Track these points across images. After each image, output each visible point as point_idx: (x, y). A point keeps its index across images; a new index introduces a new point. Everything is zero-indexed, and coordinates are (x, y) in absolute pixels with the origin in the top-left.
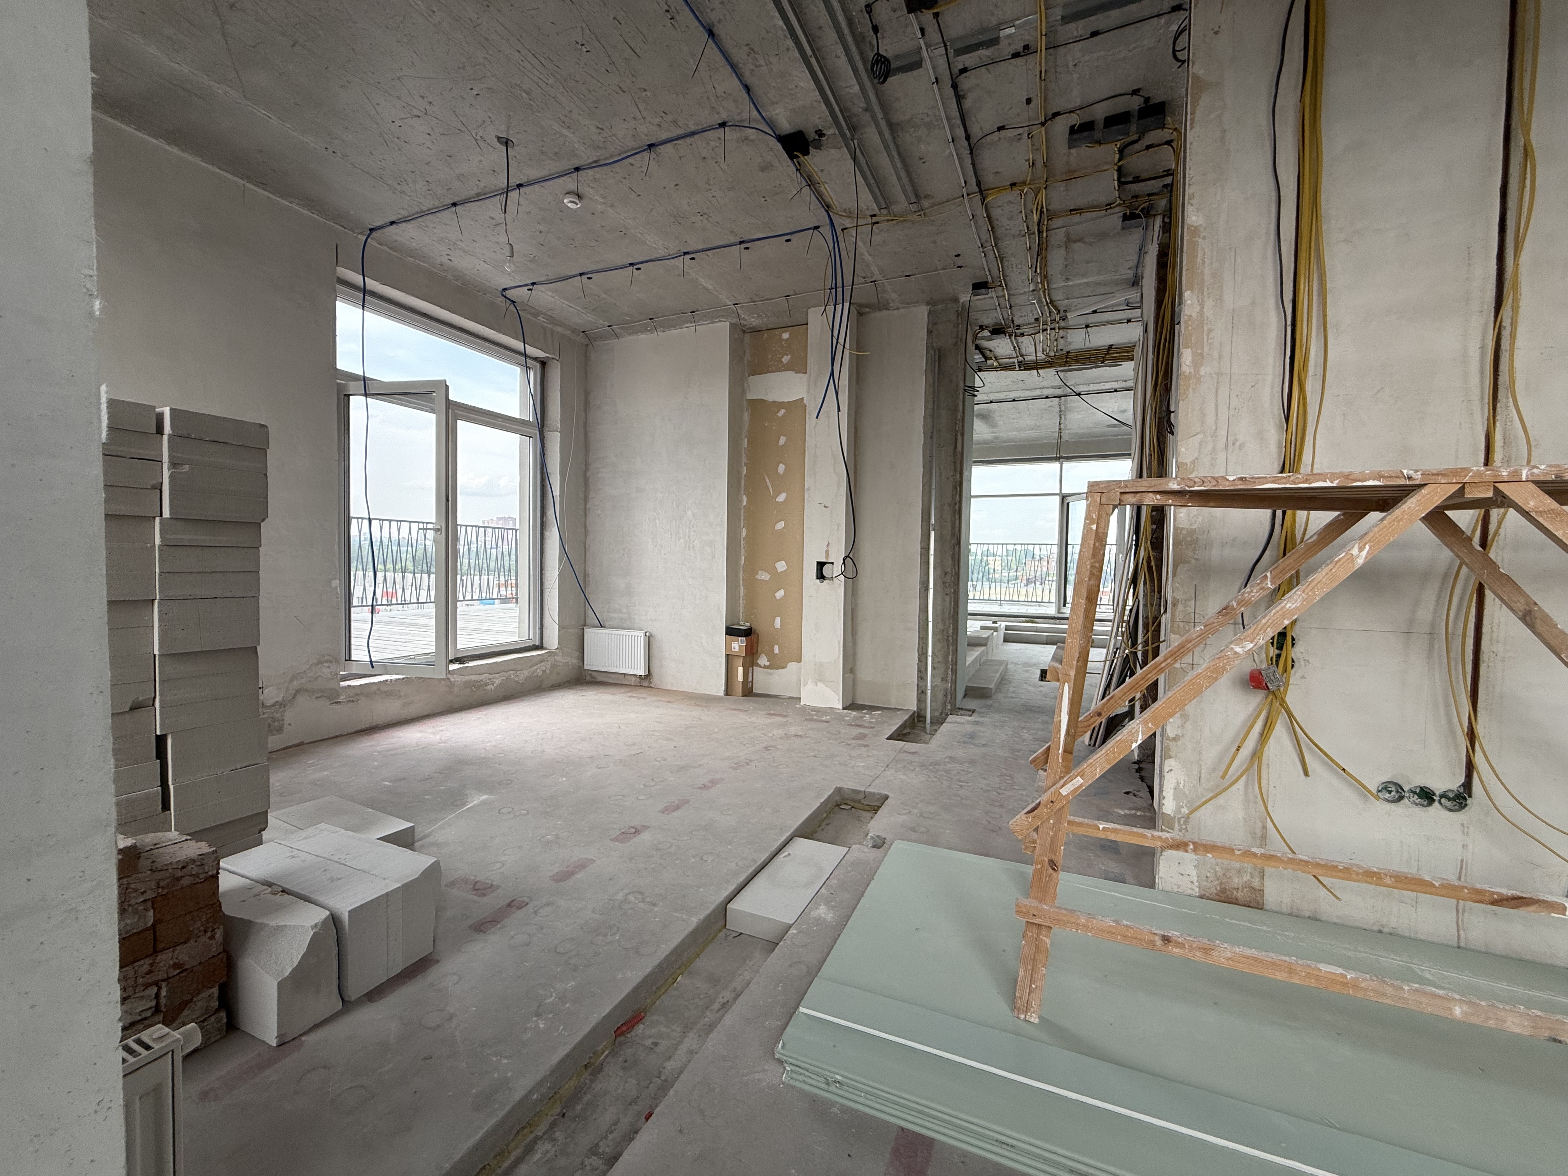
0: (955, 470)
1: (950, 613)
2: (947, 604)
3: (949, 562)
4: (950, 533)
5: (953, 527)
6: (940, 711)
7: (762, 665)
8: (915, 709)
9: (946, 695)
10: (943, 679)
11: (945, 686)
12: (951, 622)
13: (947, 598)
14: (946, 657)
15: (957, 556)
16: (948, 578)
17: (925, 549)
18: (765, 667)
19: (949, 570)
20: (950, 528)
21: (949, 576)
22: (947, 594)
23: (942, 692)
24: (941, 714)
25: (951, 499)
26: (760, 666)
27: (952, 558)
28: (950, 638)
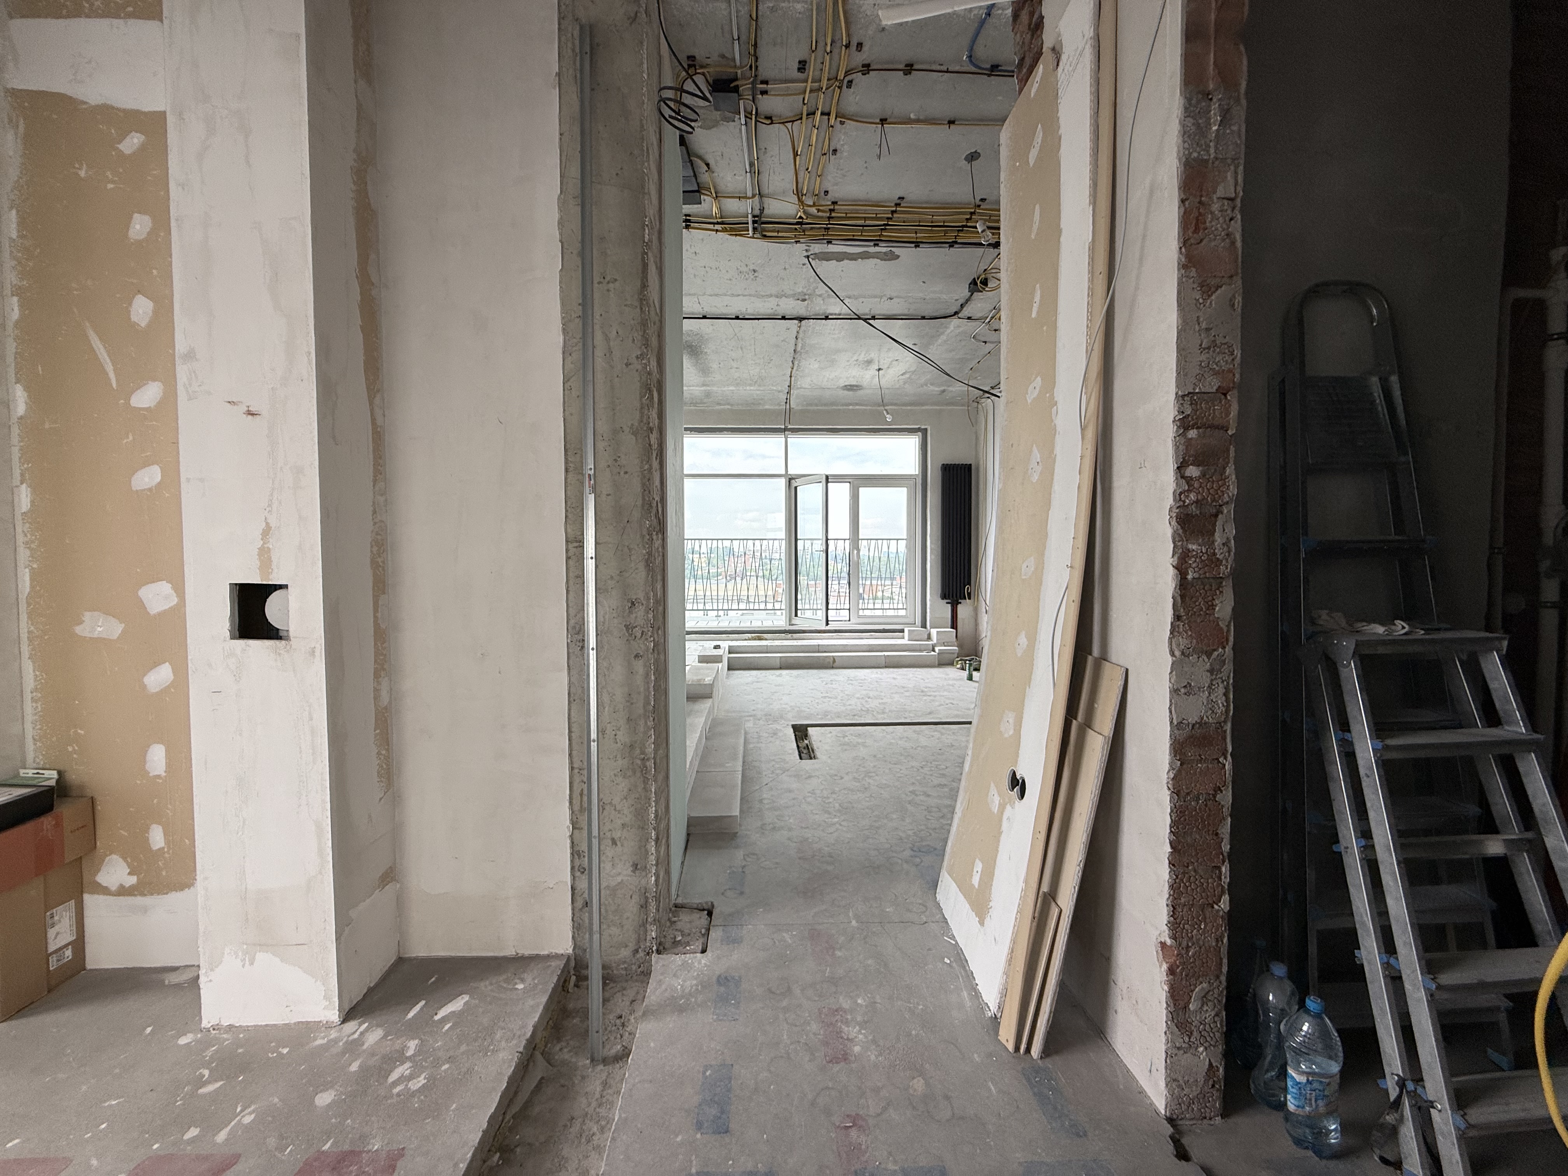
0: (647, 344)
1: (647, 703)
2: (639, 680)
3: (639, 576)
4: (639, 503)
5: (646, 489)
6: (632, 946)
7: (114, 888)
8: (570, 951)
9: (644, 906)
10: (635, 867)
11: (643, 882)
12: (650, 723)
13: (639, 666)
14: (640, 814)
15: (658, 560)
16: (640, 615)
17: (575, 542)
18: (123, 891)
19: (641, 596)
20: (638, 489)
21: (640, 611)
22: (637, 656)
23: (636, 898)
24: (636, 951)
25: (637, 415)
26: (105, 891)
27: (647, 565)
28: (650, 764)
